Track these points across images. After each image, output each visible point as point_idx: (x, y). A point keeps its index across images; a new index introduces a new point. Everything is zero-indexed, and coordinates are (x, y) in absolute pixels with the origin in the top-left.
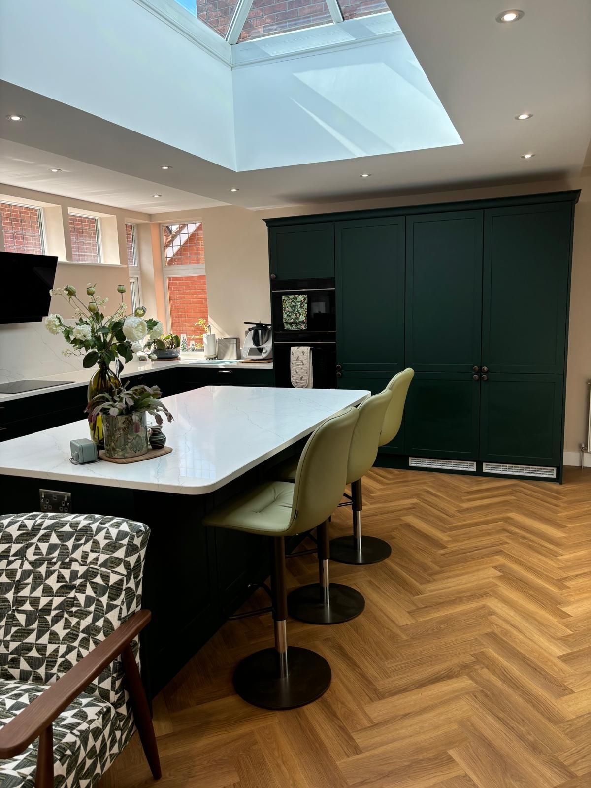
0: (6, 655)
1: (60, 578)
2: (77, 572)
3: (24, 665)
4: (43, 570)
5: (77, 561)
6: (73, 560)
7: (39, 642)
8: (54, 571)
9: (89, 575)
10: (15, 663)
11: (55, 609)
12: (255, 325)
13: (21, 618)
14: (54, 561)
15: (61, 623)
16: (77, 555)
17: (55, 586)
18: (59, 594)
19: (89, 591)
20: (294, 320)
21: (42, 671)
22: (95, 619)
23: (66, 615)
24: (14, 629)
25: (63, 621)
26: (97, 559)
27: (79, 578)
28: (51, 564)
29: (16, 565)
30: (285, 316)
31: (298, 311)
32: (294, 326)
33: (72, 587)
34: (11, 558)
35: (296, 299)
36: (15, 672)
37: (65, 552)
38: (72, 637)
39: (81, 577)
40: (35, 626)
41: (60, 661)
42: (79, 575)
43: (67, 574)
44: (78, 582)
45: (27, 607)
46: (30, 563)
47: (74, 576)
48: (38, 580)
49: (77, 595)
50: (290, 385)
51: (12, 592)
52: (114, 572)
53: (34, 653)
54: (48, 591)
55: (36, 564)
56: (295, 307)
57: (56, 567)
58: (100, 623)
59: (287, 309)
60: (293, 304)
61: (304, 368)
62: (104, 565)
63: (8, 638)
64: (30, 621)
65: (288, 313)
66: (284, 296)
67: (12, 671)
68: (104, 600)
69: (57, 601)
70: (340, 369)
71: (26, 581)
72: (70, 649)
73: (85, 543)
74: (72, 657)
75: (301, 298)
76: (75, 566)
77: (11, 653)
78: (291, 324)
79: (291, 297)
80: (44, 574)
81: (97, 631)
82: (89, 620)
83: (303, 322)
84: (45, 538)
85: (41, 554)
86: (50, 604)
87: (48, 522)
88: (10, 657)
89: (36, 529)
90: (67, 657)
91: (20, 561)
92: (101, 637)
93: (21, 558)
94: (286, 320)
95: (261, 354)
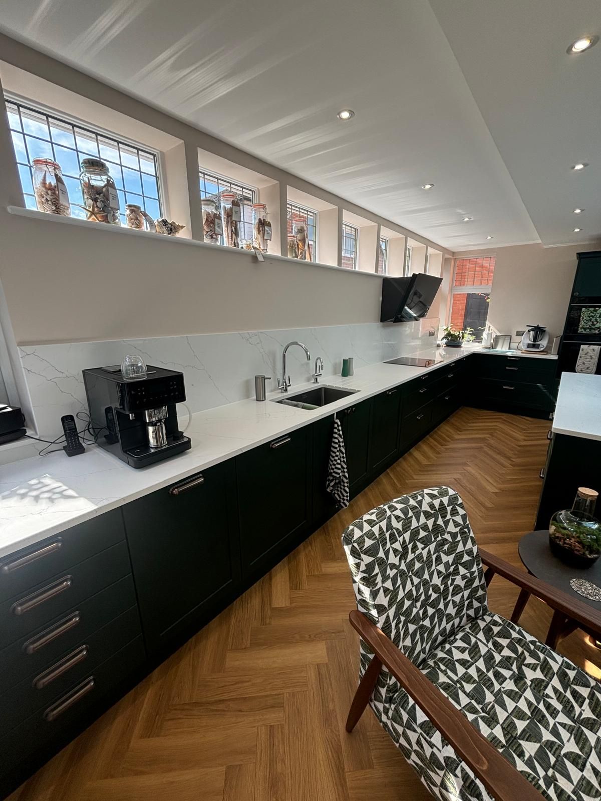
12: (533, 328)
20: (590, 326)
30: (582, 323)
31: (596, 320)
32: (588, 330)
35: (597, 310)
50: (575, 372)
56: (593, 317)
59: (585, 318)
60: (591, 314)
61: (592, 360)
65: (585, 321)
66: (584, 309)
78: (585, 329)
79: (592, 309)
94: (581, 326)
95: (539, 348)
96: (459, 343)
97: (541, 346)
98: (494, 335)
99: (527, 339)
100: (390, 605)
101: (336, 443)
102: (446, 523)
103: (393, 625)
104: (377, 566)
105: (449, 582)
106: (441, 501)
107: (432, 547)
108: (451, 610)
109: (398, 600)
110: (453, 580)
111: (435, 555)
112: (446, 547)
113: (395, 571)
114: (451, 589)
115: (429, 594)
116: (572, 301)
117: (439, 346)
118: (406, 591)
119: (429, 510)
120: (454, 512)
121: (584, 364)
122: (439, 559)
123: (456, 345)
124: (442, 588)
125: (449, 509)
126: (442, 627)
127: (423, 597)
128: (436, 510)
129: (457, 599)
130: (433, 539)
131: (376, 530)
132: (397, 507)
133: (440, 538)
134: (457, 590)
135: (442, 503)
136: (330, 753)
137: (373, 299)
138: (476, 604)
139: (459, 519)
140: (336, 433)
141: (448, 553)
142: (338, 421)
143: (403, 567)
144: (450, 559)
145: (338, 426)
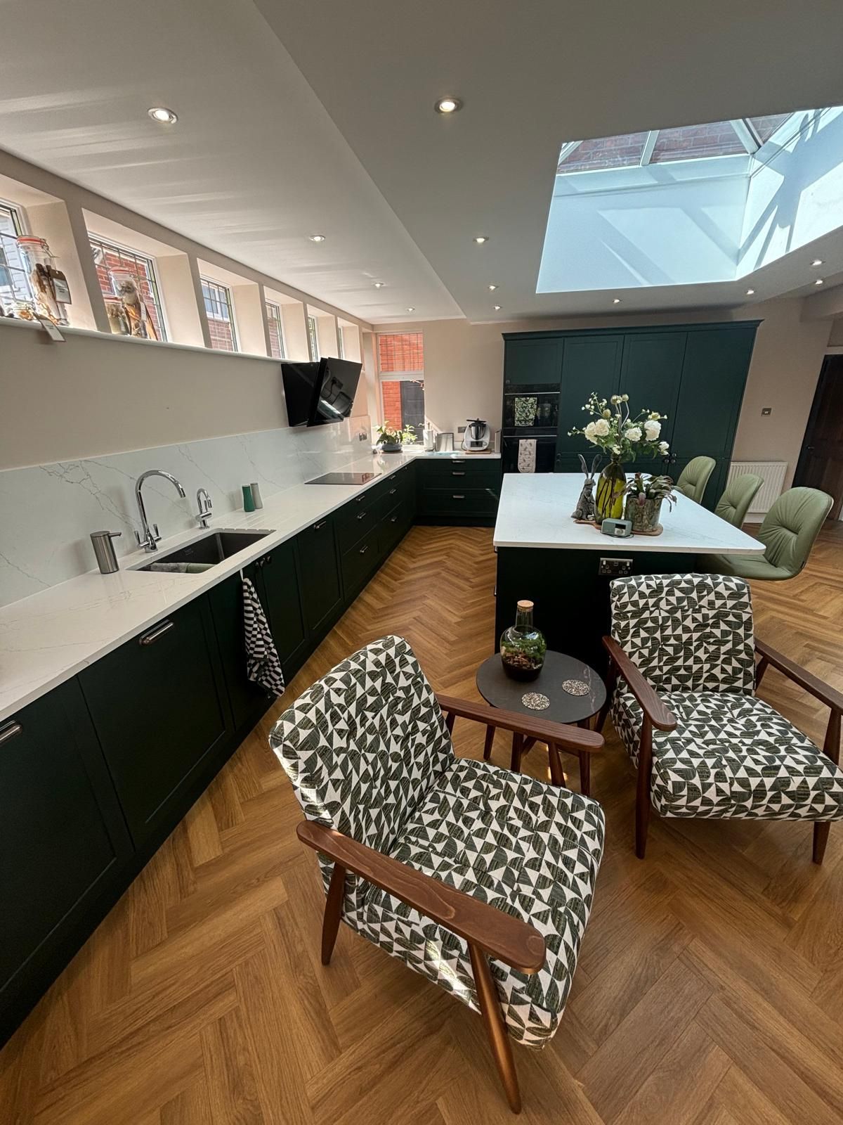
0: (661, 676)
1: (694, 620)
2: (708, 614)
3: (675, 681)
4: (679, 615)
5: (705, 607)
6: (701, 607)
7: (686, 664)
8: (689, 615)
9: (720, 616)
10: (668, 681)
11: (695, 641)
12: (473, 422)
13: (670, 650)
14: (686, 608)
15: (702, 650)
16: (704, 602)
17: (692, 626)
18: (695, 630)
19: (723, 626)
20: (524, 418)
21: (690, 683)
22: (735, 645)
23: (705, 644)
24: (665, 658)
25: (703, 649)
26: (725, 604)
27: (711, 618)
28: (684, 611)
29: (656, 614)
30: (517, 415)
31: (528, 411)
32: (523, 423)
33: (707, 625)
34: (652, 609)
35: (527, 401)
36: (668, 687)
37: (692, 602)
38: (713, 658)
39: (712, 618)
40: (682, 654)
41: (705, 675)
42: (710, 616)
43: (699, 617)
44: (711, 622)
45: (672, 641)
46: (666, 611)
47: (705, 617)
48: (676, 623)
49: (712, 630)
50: (517, 471)
51: (659, 632)
52: (744, 612)
53: (682, 672)
54: (686, 629)
55: (672, 611)
56: (526, 407)
57: (690, 612)
58: (741, 647)
59: (519, 409)
60: (524, 405)
61: (531, 457)
62: (734, 607)
63: (662, 664)
64: (677, 650)
65: (519, 413)
66: (517, 399)
67: (665, 686)
68: (741, 631)
69: (696, 636)
70: (558, 457)
71: (667, 624)
72: (713, 667)
73: (708, 594)
74: (717, 671)
75: (531, 400)
76: (704, 611)
77: (665, 674)
79: (523, 399)
80: (680, 618)
81: (740, 652)
82: (729, 645)
83: (532, 420)
84: (670, 593)
85: (672, 604)
86: (691, 638)
87: (665, 582)
88: (664, 677)
89: (660, 587)
90: (712, 672)
91: (657, 611)
92: (743, 656)
93: (657, 609)
94: (516, 419)
95: (482, 446)
96: (398, 446)
97: (484, 444)
98: (435, 434)
99: (469, 437)
100: (343, 798)
101: (251, 612)
102: (396, 679)
103: (351, 819)
104: (319, 758)
105: (409, 744)
106: (387, 654)
107: (384, 711)
108: (417, 774)
109: (352, 789)
110: (413, 740)
111: (389, 720)
112: (400, 707)
113: (343, 756)
114: (412, 751)
115: (389, 765)
116: (506, 390)
117: (375, 452)
118: (361, 773)
119: (375, 669)
120: (403, 663)
121: (524, 461)
122: (394, 723)
123: (394, 449)
124: (402, 754)
125: (397, 661)
126: (409, 797)
127: (382, 772)
128: (383, 667)
129: (421, 759)
130: (384, 702)
131: (312, 715)
132: (336, 678)
133: (392, 698)
134: (420, 748)
135: (388, 656)
136: (306, 1002)
137: (273, 395)
138: (441, 756)
139: (409, 669)
140: (247, 598)
141: (402, 713)
142: (247, 580)
143: (353, 746)
144: (407, 717)
145: (249, 587)
